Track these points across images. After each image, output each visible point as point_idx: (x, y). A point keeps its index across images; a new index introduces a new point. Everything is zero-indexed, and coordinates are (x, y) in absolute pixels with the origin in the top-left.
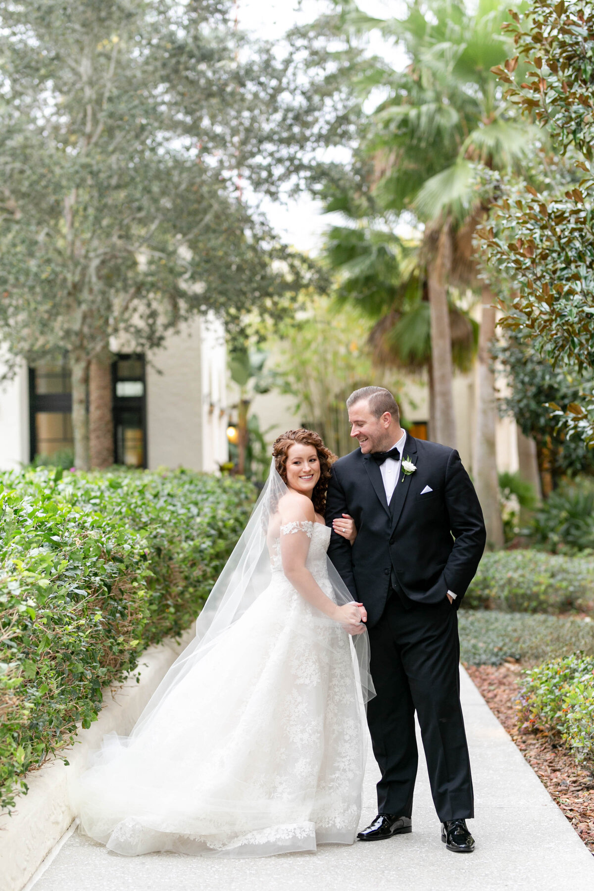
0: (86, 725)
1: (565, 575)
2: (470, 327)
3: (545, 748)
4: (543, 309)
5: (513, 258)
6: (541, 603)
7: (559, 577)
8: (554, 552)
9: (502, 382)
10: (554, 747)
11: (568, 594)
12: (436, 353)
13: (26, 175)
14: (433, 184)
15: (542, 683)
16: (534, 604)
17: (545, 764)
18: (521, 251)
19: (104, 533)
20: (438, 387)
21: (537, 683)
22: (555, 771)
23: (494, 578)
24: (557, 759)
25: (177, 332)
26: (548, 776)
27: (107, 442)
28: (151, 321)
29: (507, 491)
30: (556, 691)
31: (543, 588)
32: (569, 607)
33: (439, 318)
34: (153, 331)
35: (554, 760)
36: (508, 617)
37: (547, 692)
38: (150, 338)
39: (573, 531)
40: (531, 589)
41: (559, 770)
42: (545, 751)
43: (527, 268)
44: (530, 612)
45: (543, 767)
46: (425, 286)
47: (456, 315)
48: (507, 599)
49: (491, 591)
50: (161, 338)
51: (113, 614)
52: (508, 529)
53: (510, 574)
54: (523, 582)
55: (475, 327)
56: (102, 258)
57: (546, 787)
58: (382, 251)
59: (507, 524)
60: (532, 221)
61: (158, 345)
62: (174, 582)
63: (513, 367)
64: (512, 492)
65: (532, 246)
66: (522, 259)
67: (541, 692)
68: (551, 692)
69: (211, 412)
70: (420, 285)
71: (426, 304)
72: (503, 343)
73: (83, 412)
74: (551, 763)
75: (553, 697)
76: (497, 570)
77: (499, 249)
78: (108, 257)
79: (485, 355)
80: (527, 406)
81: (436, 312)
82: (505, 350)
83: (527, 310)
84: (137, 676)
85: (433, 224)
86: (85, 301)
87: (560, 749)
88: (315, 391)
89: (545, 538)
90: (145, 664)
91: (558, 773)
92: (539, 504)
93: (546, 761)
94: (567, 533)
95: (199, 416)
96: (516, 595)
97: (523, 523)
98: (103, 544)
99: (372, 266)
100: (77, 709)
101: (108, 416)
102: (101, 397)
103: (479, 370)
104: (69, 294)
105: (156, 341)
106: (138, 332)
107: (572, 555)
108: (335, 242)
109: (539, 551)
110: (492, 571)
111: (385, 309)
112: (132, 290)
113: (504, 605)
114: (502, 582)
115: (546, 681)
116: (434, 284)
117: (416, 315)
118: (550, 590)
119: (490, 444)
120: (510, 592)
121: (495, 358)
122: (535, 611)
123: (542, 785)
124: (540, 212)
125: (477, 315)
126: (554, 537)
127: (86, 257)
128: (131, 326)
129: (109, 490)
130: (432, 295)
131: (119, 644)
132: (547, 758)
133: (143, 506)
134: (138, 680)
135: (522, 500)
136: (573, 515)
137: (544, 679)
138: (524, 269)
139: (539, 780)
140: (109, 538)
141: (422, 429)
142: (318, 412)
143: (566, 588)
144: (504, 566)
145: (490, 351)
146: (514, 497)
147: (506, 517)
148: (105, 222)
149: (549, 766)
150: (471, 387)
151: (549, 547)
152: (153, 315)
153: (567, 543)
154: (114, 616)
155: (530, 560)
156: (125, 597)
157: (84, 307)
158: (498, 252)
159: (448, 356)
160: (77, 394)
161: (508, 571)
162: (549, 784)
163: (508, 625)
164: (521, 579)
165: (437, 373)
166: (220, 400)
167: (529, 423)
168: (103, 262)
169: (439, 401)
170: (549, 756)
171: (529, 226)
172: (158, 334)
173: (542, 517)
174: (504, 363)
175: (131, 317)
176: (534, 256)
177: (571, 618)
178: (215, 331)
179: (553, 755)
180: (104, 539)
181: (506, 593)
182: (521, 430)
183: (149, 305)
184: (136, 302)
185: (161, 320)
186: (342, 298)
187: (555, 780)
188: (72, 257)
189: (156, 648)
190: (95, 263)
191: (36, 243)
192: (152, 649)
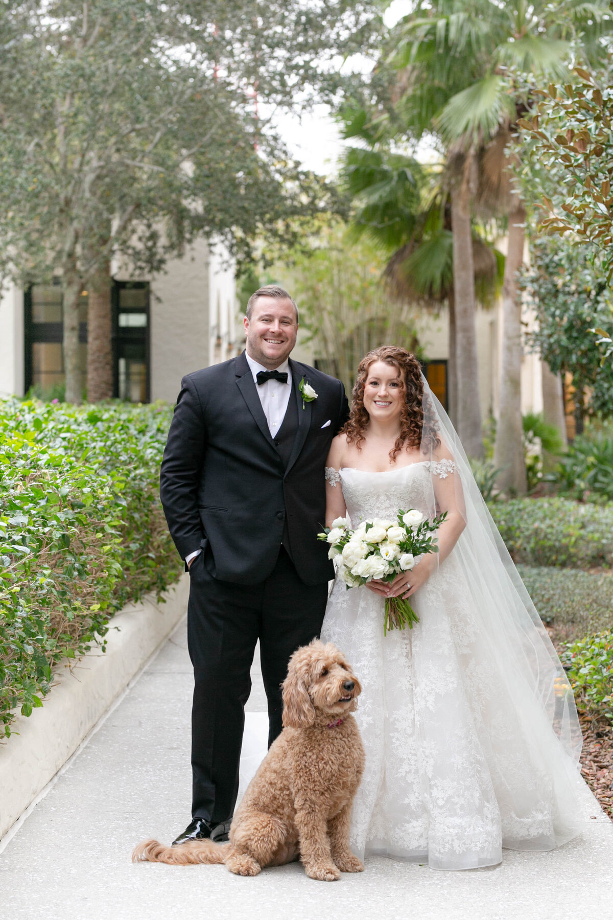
0: (26, 712)
1: (597, 527)
2: (494, 258)
3: (588, 737)
4: (599, 211)
5: (563, 153)
6: (570, 556)
7: (591, 528)
8: (580, 500)
9: (529, 316)
10: (599, 735)
11: (600, 546)
12: (458, 286)
13: (14, 80)
14: (458, 100)
15: (586, 661)
16: (563, 557)
17: (589, 757)
18: (572, 144)
19: (60, 473)
20: (459, 322)
21: (580, 659)
22: (601, 768)
23: (519, 528)
24: (603, 752)
25: (180, 256)
26: (594, 775)
27: (107, 375)
28: (150, 244)
29: (531, 434)
30: (604, 670)
31: (573, 539)
32: (601, 561)
33: (462, 249)
34: (153, 255)
35: (599, 753)
36: (535, 571)
37: (592, 671)
38: (149, 261)
39: (601, 478)
40: (560, 541)
41: (606, 767)
42: (588, 740)
43: (579, 166)
44: (558, 567)
45: (587, 762)
46: (448, 214)
47: (479, 245)
48: (533, 551)
49: (516, 542)
50: (162, 261)
51: (69, 572)
52: (531, 474)
53: (537, 524)
54: (551, 533)
55: (500, 260)
56: (98, 172)
57: (593, 790)
58: (403, 176)
59: (531, 469)
60: (583, 111)
61: (158, 269)
62: (159, 529)
63: (542, 300)
64: (535, 435)
65: (585, 138)
66: (572, 154)
67: (583, 671)
68: (598, 671)
69: (218, 345)
70: (442, 213)
71: (447, 232)
72: (533, 273)
73: (75, 340)
74: (596, 756)
75: (599, 678)
76: (522, 518)
77: (545, 141)
78: (104, 172)
79: (512, 287)
80: (558, 342)
81: (459, 242)
82: (534, 281)
83: (579, 212)
84: (103, 645)
85: (456, 146)
86: (77, 217)
87: (606, 738)
88: (328, 325)
89: (571, 485)
90: (117, 628)
91: (605, 771)
92: (565, 449)
93: (590, 754)
94: (595, 479)
95: (206, 349)
96: (543, 548)
97: (547, 468)
98: (57, 488)
99: (392, 192)
100: (13, 693)
101: (108, 347)
102: (100, 327)
103: (503, 306)
104: (62, 211)
105: (156, 264)
106: (137, 254)
107: (603, 505)
108: (352, 167)
109: (567, 498)
110: (516, 520)
111: (404, 237)
112: (130, 208)
113: (530, 557)
114: (527, 533)
115: (592, 658)
116: (458, 211)
117: (436, 243)
118: (581, 542)
119: (514, 383)
120: (537, 543)
121: (523, 288)
122: (563, 565)
123: (587, 787)
124: (593, 100)
125: (503, 247)
126: (581, 484)
127: (80, 170)
128: (128, 247)
129: (86, 423)
130: (455, 224)
131: (75, 609)
132: (591, 751)
133: (123, 443)
134: (104, 650)
135: (546, 444)
136: (601, 460)
137: (589, 655)
138: (576, 166)
139: (583, 781)
140: (65, 480)
141: (442, 367)
142: (331, 348)
143: (599, 541)
144: (530, 516)
145: (517, 282)
146: (537, 440)
147: (529, 461)
148: (101, 133)
149: (595, 762)
150: (493, 325)
151: (575, 494)
152: (154, 236)
153: (595, 490)
154: (70, 574)
155: (558, 509)
156: (88, 550)
157: (76, 224)
158: (544, 146)
159: (471, 289)
160: (70, 320)
161: (534, 522)
162: (595, 785)
163: (534, 582)
164: (549, 530)
165: (458, 308)
166: (228, 333)
167: (559, 360)
168: (99, 177)
169: (460, 336)
170: (593, 747)
171: (579, 116)
172: (158, 257)
173: (568, 462)
174: (534, 294)
175: (129, 238)
176: (588, 152)
177: (604, 575)
178: (221, 255)
179: (598, 747)
180: (59, 481)
181: (532, 545)
182: (548, 368)
183: (149, 226)
184: (135, 222)
185: (163, 241)
186: (360, 226)
187: (602, 781)
188: (64, 172)
189: (135, 607)
190: (90, 178)
191: (25, 153)
192: (129, 608)
